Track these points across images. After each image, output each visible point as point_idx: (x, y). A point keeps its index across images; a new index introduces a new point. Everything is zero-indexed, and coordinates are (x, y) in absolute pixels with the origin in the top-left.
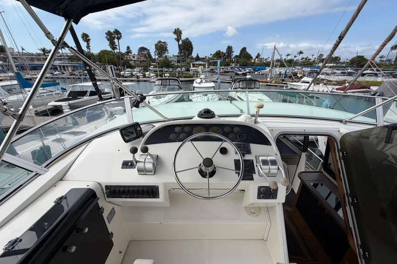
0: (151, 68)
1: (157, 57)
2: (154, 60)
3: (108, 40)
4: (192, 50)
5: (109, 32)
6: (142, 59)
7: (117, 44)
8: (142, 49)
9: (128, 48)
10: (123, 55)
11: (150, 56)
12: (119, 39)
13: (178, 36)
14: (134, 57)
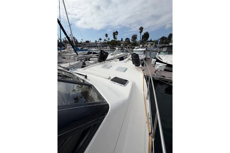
0: (128, 46)
1: (132, 42)
2: (130, 43)
3: (113, 35)
4: (148, 37)
5: (114, 32)
6: (126, 43)
7: (116, 37)
8: (127, 39)
9: (122, 39)
10: (119, 41)
11: (129, 41)
12: (117, 34)
13: (141, 31)
14: (123, 42)
